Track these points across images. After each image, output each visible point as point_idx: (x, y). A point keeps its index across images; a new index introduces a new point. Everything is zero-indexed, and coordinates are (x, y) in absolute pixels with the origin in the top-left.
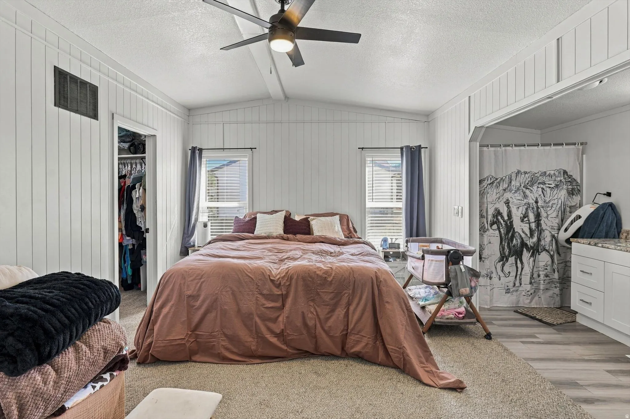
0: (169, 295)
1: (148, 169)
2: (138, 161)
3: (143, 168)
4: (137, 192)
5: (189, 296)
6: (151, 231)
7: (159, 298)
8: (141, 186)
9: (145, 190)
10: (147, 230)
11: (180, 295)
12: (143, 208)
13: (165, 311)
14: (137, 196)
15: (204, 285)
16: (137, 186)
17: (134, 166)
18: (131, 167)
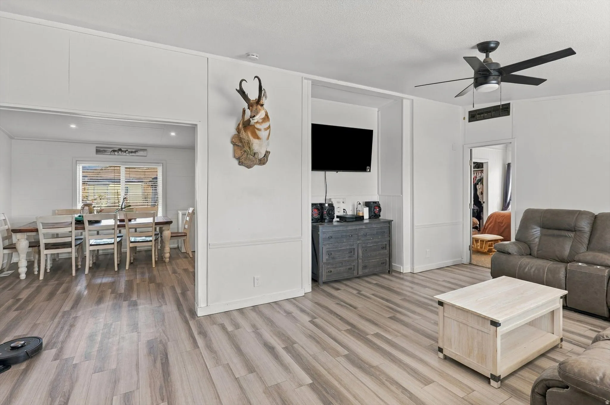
0: (491, 221)
1: (484, 175)
2: (479, 172)
3: (482, 175)
4: (479, 186)
5: (499, 222)
6: (486, 202)
7: (488, 221)
8: (481, 183)
9: (483, 185)
10: (484, 202)
11: (495, 221)
12: (482, 193)
13: (490, 226)
14: (479, 188)
15: (505, 219)
16: (479, 183)
17: (478, 174)
18: (477, 174)
